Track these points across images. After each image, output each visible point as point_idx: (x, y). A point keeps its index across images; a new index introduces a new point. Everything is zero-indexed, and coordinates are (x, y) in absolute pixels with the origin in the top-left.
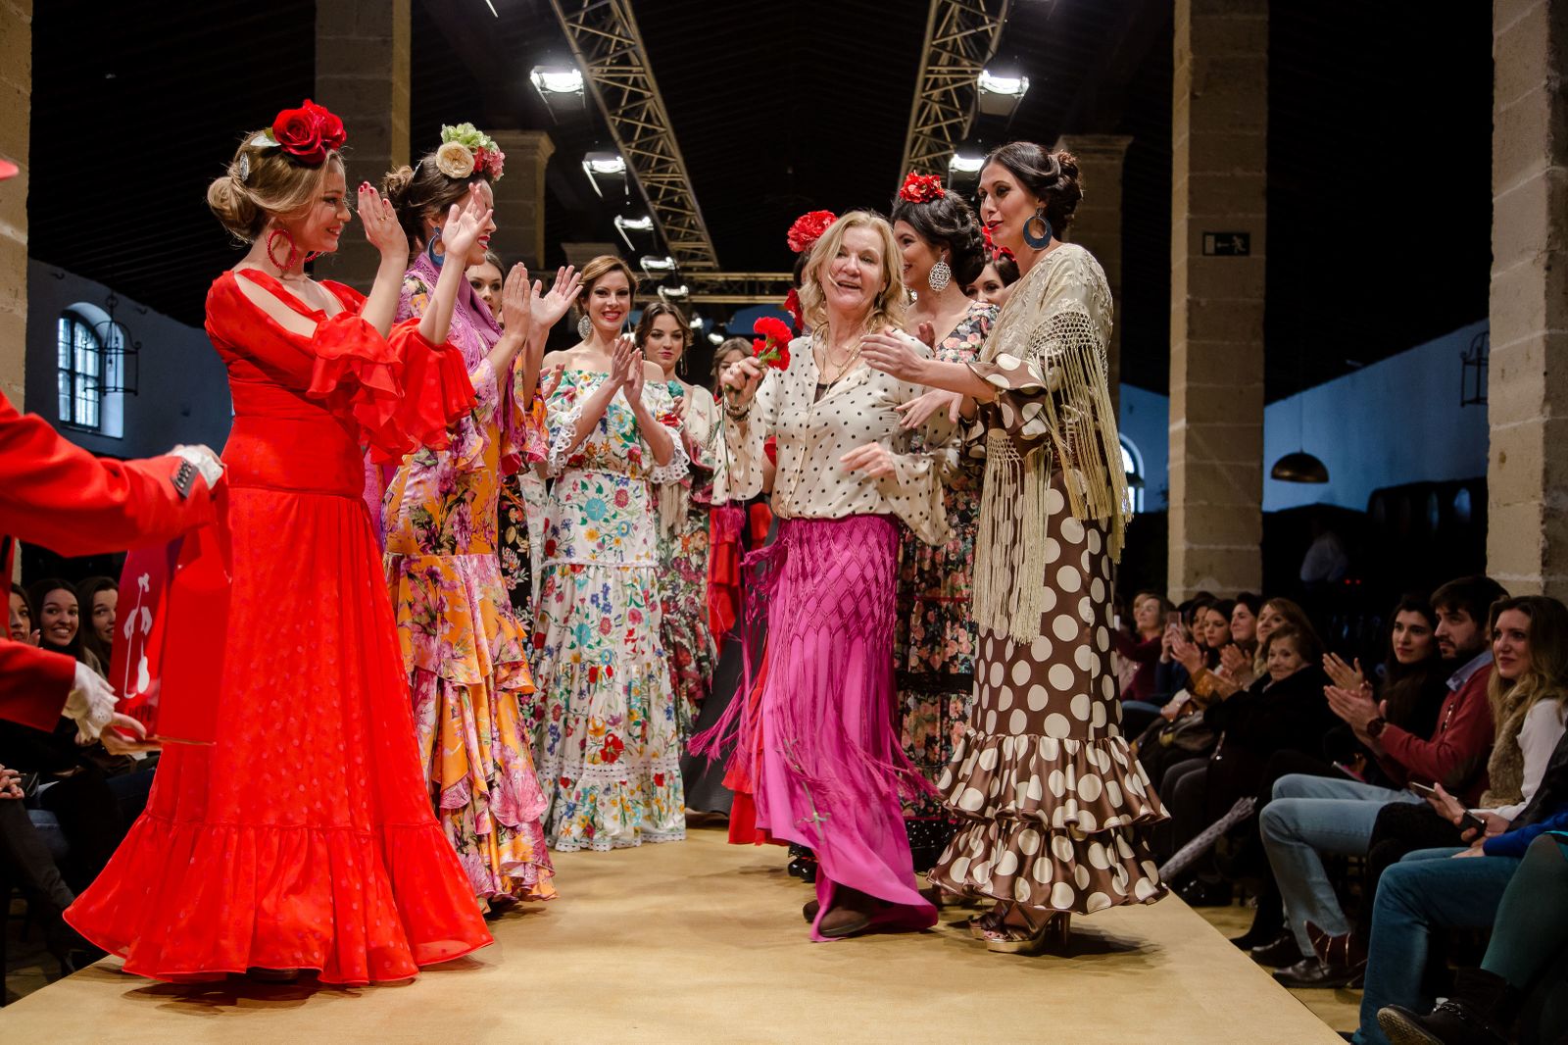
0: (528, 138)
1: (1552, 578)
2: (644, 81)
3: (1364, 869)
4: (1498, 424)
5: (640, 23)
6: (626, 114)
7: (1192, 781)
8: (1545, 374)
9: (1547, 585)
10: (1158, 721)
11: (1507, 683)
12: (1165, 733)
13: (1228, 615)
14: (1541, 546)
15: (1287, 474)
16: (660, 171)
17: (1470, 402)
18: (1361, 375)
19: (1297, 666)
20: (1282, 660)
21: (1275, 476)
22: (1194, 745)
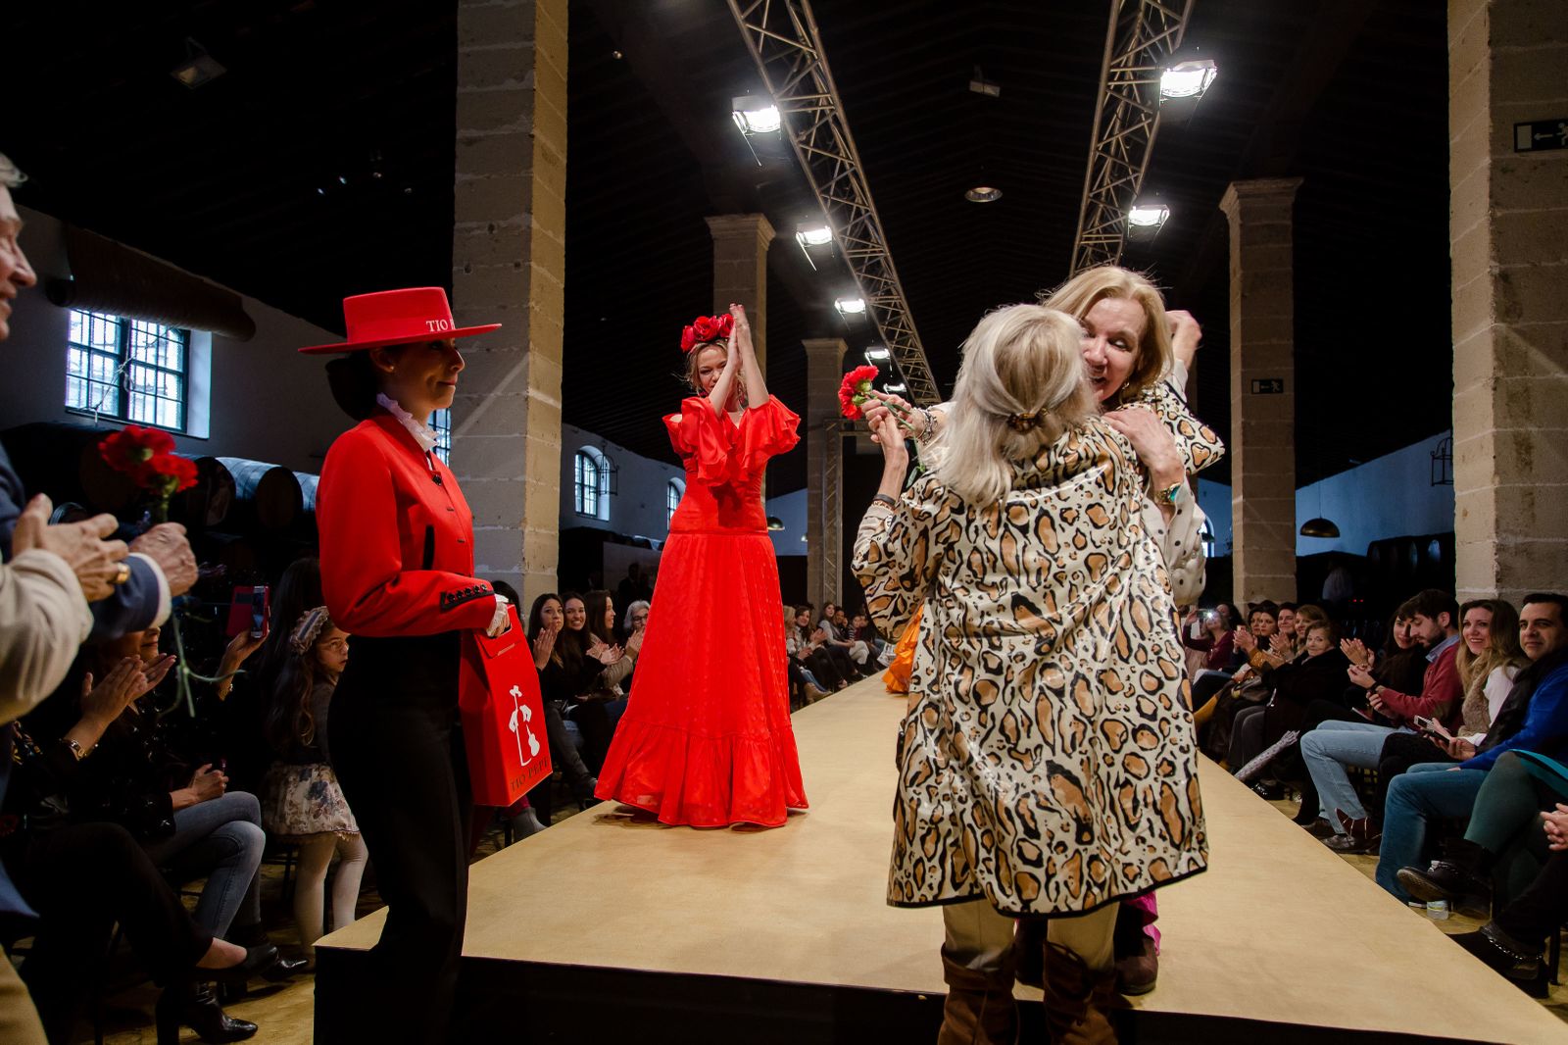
0: (832, 342)
1: (1504, 591)
2: (901, 305)
3: (1375, 780)
4: (1461, 491)
5: (898, 272)
6: (890, 324)
7: (1256, 719)
8: (1494, 457)
9: (1500, 595)
10: (1231, 682)
11: (1471, 656)
12: (1236, 690)
13: (1276, 617)
14: (1495, 569)
15: (1311, 532)
16: (910, 357)
17: (1439, 483)
18: (1361, 470)
19: (1327, 647)
20: (1316, 642)
21: (1302, 534)
22: (1256, 698)
